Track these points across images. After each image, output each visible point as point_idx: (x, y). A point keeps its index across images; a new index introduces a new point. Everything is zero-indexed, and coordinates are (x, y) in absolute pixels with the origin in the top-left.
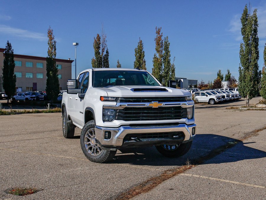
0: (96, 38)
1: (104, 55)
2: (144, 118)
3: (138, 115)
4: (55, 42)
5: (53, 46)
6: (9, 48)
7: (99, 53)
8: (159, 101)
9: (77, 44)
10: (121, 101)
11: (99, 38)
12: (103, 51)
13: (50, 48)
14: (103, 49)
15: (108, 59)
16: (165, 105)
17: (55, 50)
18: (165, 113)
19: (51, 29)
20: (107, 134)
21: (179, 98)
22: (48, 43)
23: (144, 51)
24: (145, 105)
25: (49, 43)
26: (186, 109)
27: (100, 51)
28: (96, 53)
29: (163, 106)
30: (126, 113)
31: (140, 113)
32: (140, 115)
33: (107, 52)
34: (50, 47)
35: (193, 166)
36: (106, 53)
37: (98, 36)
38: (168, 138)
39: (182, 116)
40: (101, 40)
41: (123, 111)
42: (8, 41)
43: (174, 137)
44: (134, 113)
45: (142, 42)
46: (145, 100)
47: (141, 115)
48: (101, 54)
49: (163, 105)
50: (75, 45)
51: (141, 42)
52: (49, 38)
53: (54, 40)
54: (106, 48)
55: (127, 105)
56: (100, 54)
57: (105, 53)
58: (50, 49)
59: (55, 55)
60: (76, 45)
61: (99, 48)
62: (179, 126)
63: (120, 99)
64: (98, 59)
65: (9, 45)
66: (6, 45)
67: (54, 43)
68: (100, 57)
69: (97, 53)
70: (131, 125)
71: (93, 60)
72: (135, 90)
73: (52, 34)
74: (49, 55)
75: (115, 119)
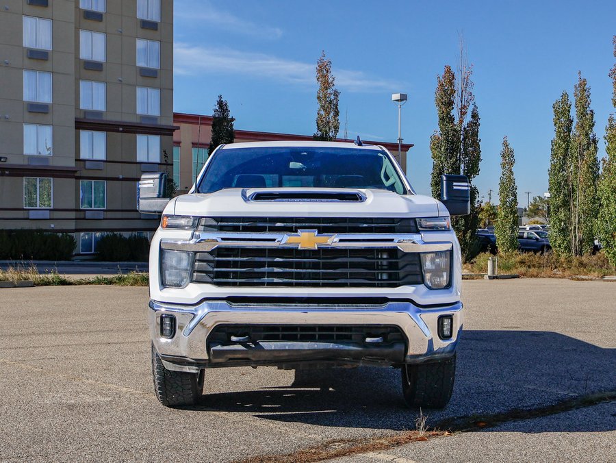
0: (441, 78)
1: (465, 124)
2: (276, 280)
3: (256, 270)
4: (336, 94)
5: (330, 104)
6: (223, 114)
7: (452, 120)
8: (321, 231)
9: (403, 98)
10: (208, 228)
11: (450, 77)
12: (463, 114)
13: (324, 109)
14: (464, 107)
15: (477, 136)
16: (341, 240)
17: (337, 113)
18: (344, 265)
19: (326, 59)
20: (167, 322)
21: (392, 220)
22: (319, 98)
23: (592, 111)
24: (274, 240)
25: (321, 95)
26: (418, 255)
27: (455, 113)
28: (442, 119)
29: (334, 245)
30: (219, 264)
31: (262, 265)
32: (262, 270)
33: (475, 116)
34: (323, 107)
35: (447, 433)
36: (471, 119)
37: (448, 70)
38: (348, 344)
39: (403, 278)
40: (456, 82)
41: (211, 258)
42: (220, 97)
43: (368, 340)
44: (243, 264)
45: (585, 85)
46: (278, 224)
47: (266, 269)
48: (456, 122)
49: (333, 240)
50: (398, 100)
51: (583, 83)
52: (320, 82)
53: (334, 88)
54: (472, 103)
55: (219, 240)
56: (452, 123)
57: (468, 118)
58: (323, 112)
59: (336, 128)
60: (401, 100)
61: (450, 104)
62: (389, 309)
63: (203, 222)
64: (447, 134)
65: (222, 105)
66: (214, 108)
67: (332, 97)
68: (455, 130)
69: (446, 119)
70: (232, 299)
71: (433, 138)
72: (259, 197)
73: (327, 72)
74: (319, 129)
75: (192, 281)
